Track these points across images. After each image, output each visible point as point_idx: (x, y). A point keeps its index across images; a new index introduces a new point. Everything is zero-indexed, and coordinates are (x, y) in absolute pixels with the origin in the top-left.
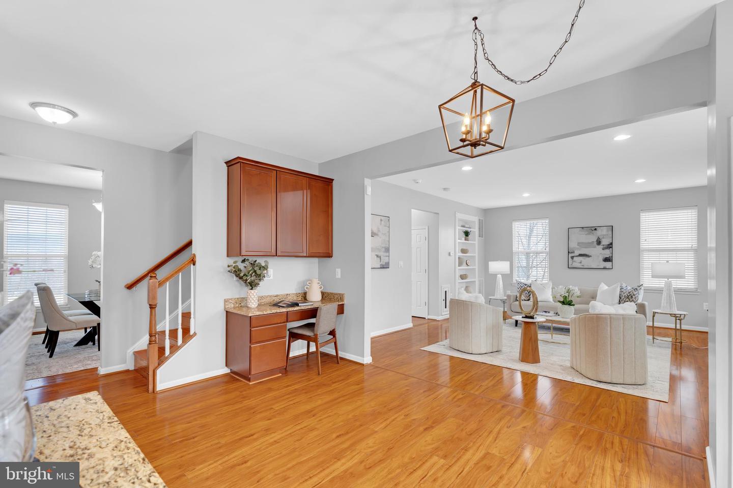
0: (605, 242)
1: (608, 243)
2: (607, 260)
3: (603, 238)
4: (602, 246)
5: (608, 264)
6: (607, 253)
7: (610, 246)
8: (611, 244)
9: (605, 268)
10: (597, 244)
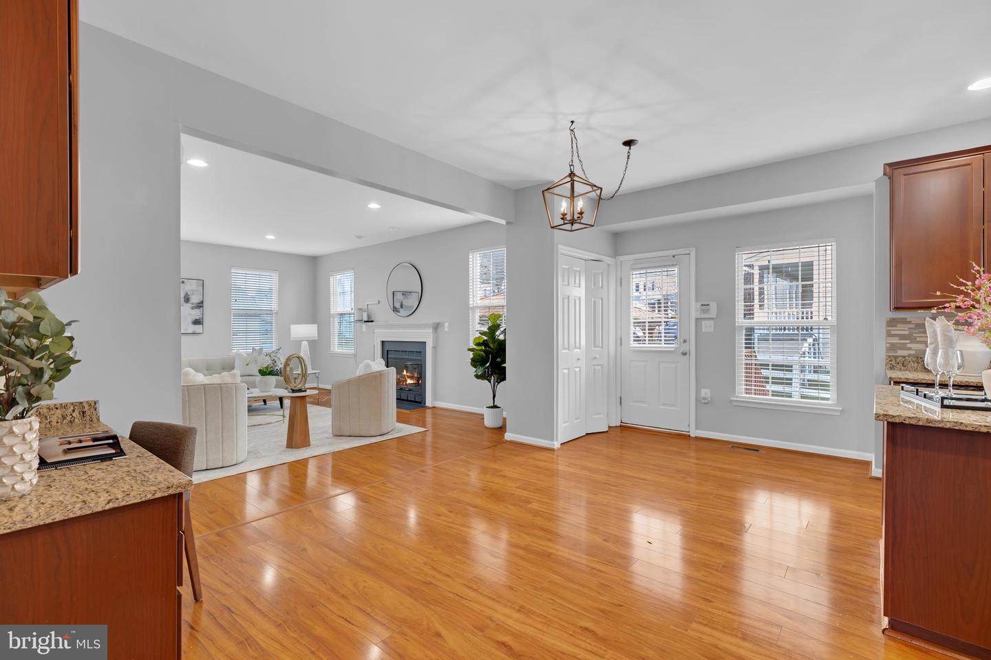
0: (195, 299)
1: (199, 302)
2: (197, 322)
3: (193, 294)
4: (191, 305)
5: (198, 328)
6: (196, 314)
7: (200, 305)
8: (202, 302)
9: (194, 333)
10: (185, 301)
